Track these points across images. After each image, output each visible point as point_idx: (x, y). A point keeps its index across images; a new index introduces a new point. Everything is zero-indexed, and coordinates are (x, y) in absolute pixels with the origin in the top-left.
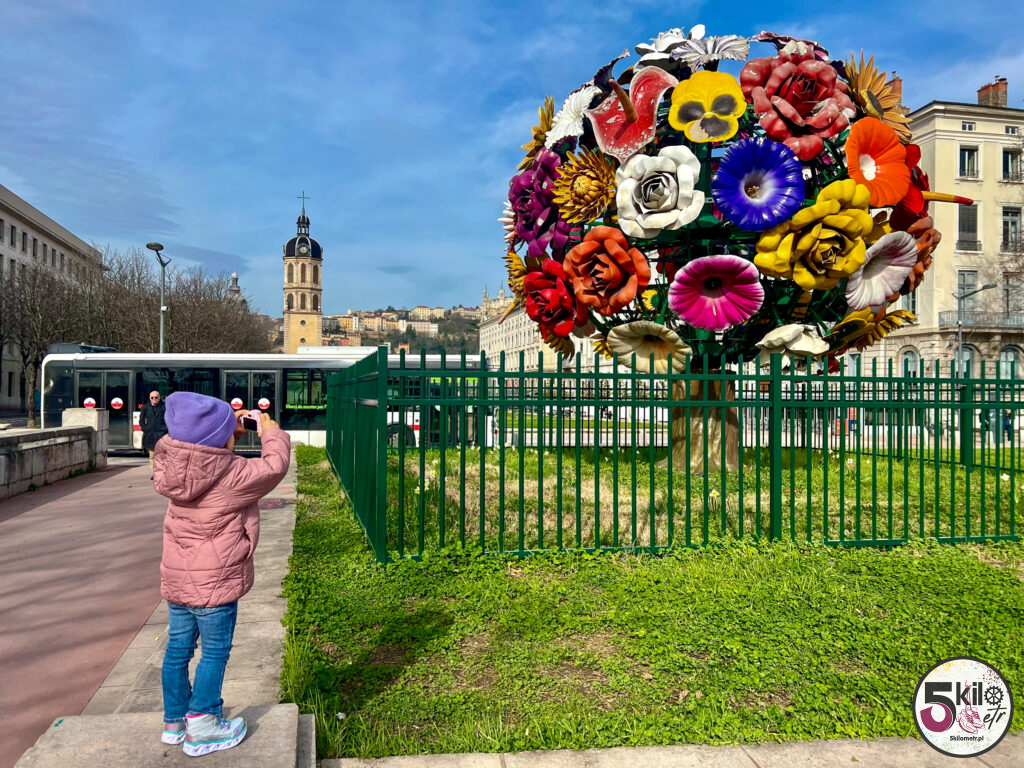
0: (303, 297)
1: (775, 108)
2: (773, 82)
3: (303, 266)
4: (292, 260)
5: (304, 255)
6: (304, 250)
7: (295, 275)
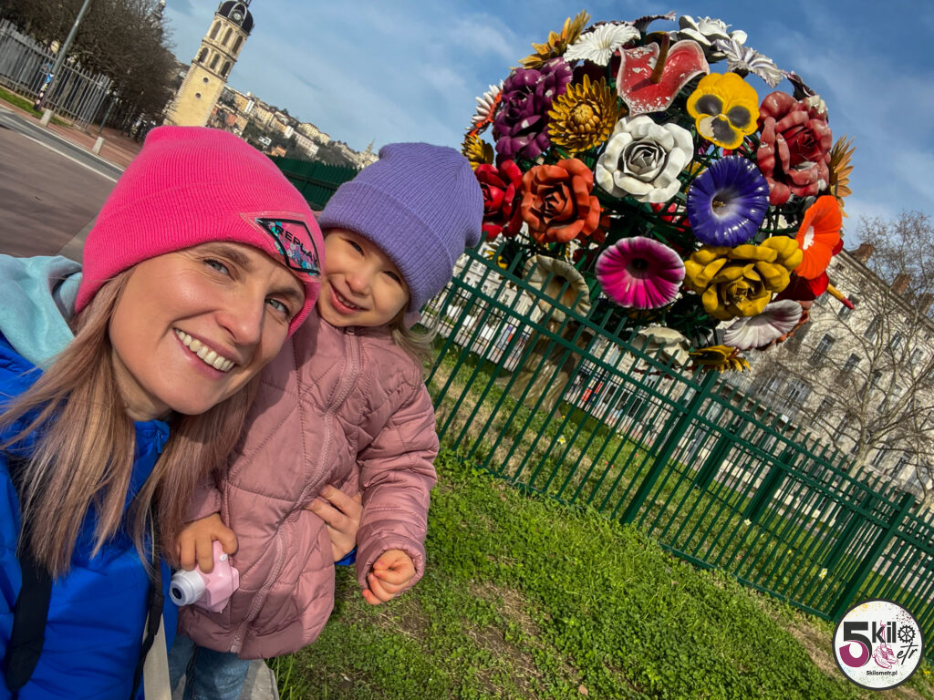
0: (217, 57)
1: (776, 145)
2: (786, 122)
3: (230, 31)
4: (222, 19)
5: (237, 22)
6: (238, 16)
7: (218, 34)
